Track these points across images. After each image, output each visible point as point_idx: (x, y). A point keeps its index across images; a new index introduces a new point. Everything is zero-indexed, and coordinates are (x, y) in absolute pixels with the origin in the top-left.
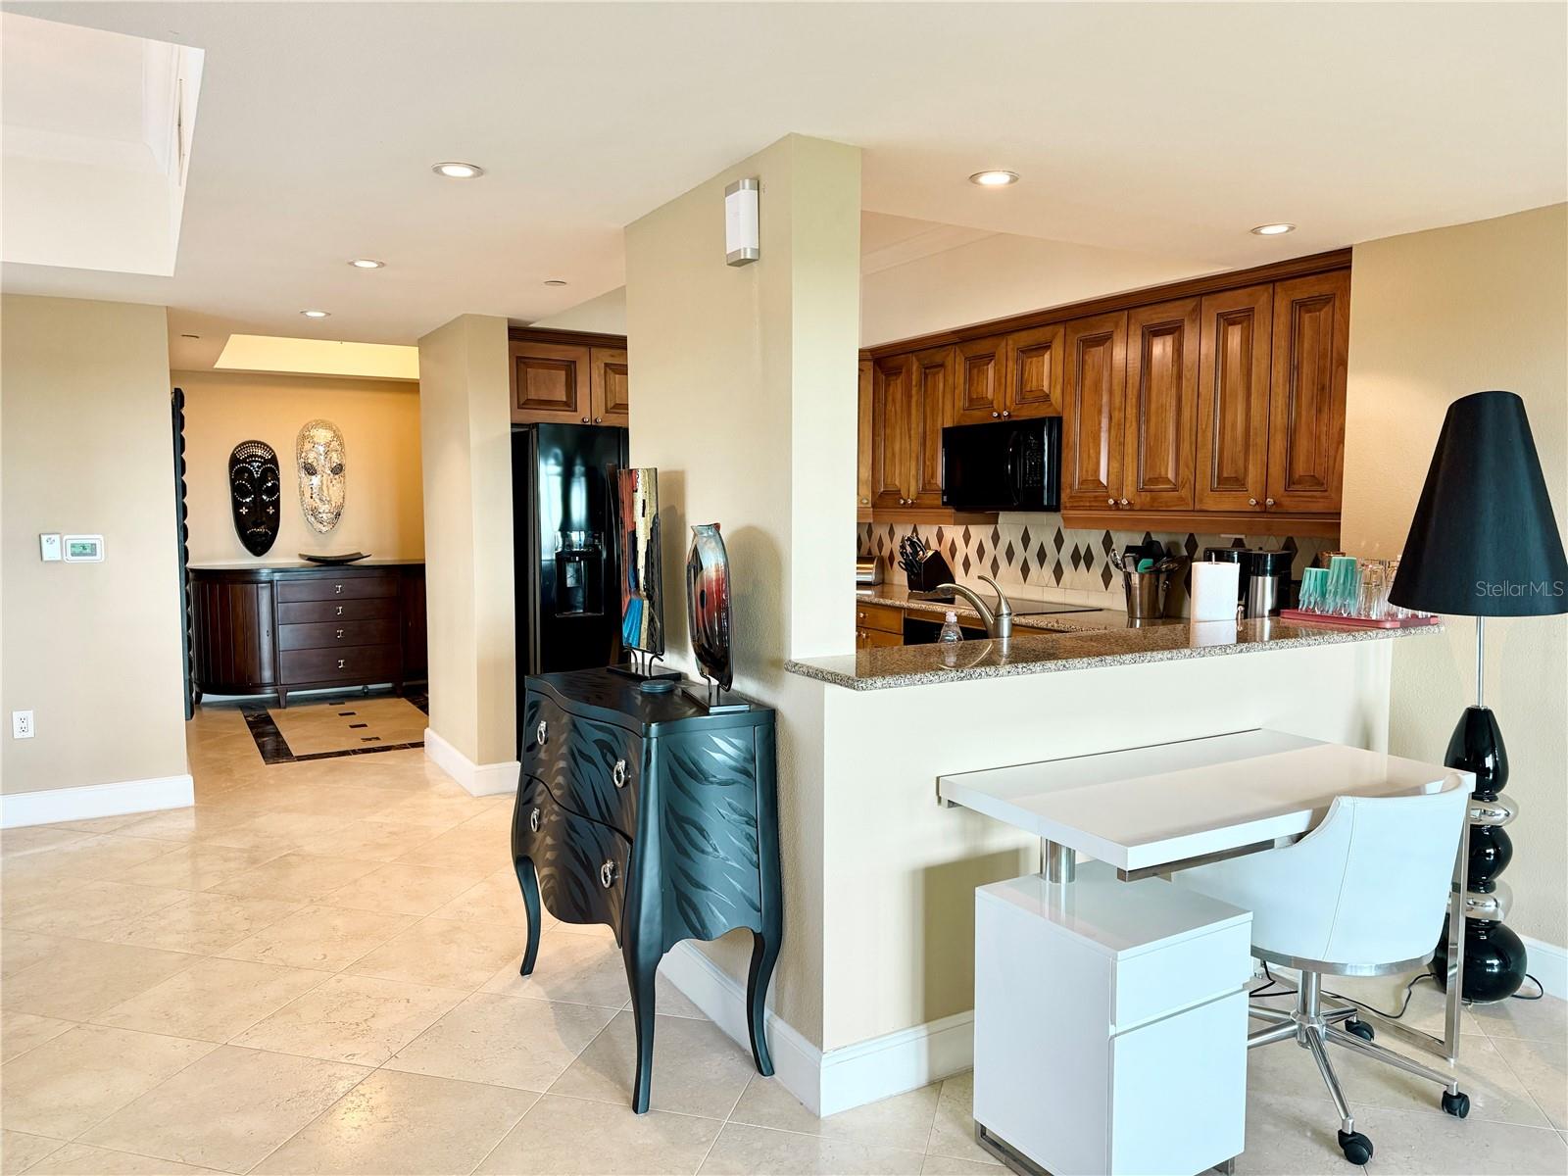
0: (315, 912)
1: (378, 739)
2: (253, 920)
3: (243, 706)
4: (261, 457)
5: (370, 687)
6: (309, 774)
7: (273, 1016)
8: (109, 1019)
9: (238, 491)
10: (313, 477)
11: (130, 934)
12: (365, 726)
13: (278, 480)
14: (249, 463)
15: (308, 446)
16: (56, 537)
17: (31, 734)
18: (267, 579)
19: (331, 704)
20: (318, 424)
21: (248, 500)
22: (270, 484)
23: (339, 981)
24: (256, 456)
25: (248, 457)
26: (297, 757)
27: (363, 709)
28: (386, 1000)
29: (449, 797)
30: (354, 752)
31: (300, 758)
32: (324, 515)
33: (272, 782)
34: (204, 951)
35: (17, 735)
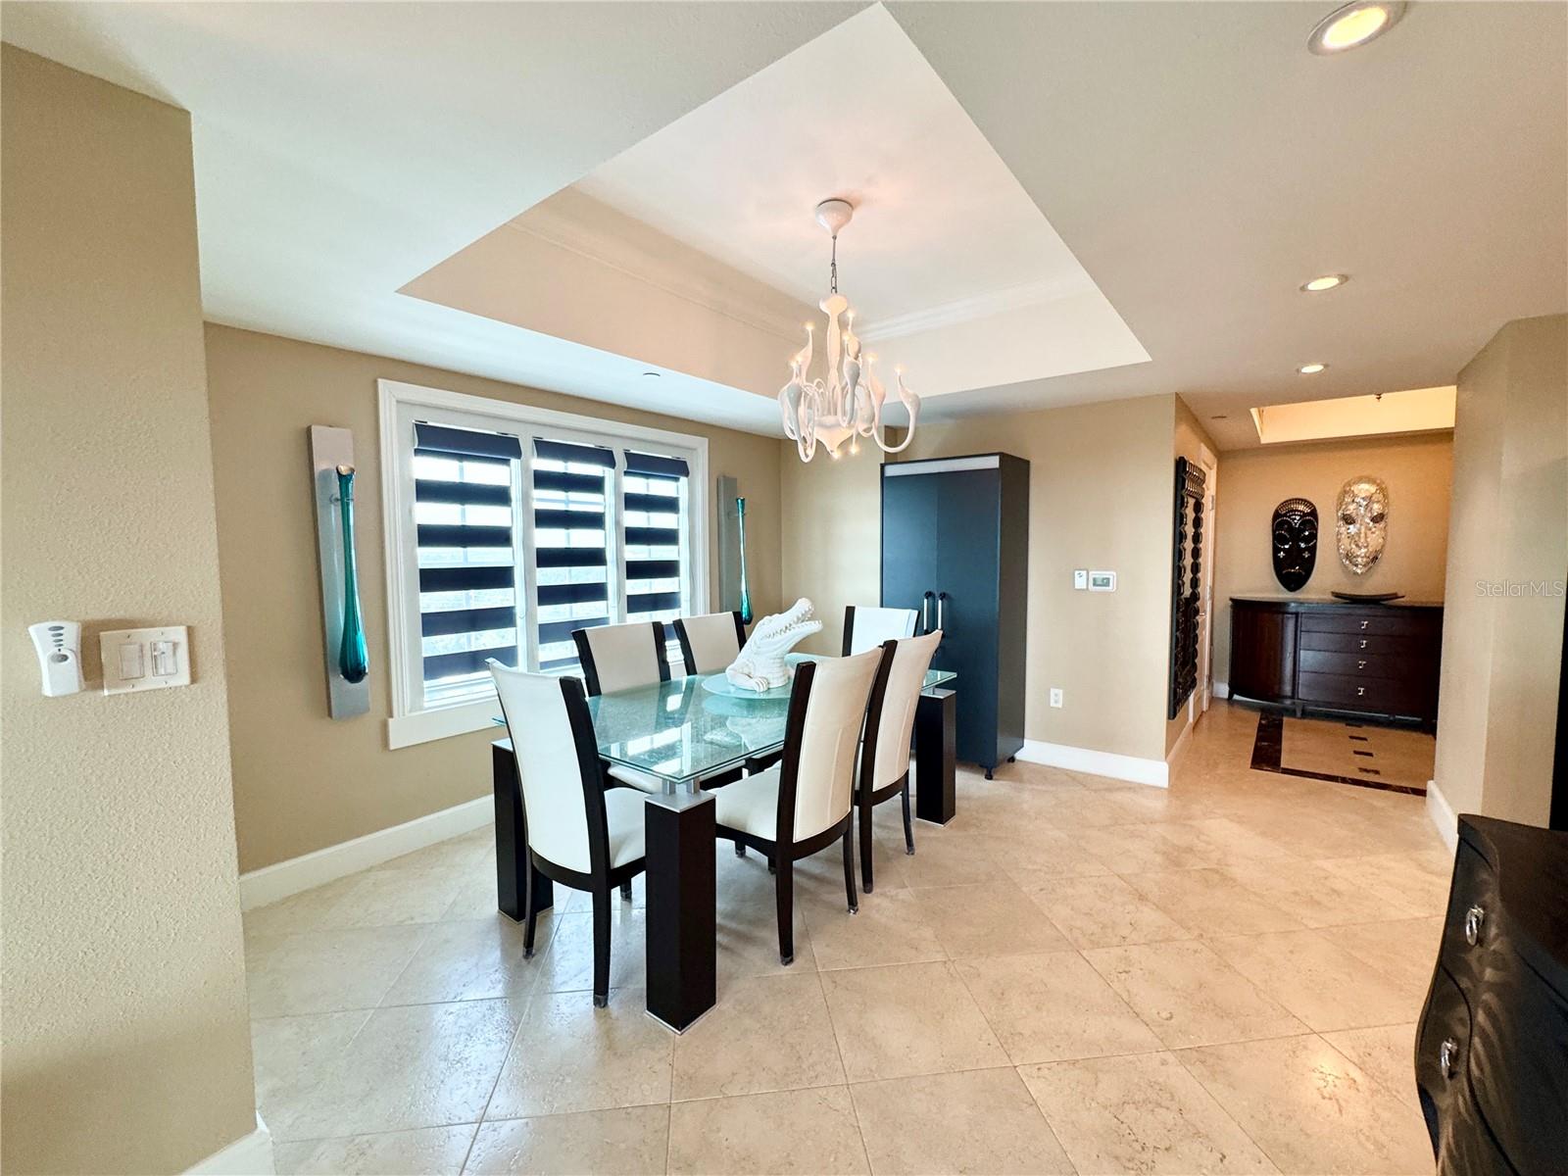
0: (1196, 952)
1: (1377, 772)
2: (1135, 929)
3: (1263, 710)
4: (1300, 511)
5: (1397, 717)
6: (1284, 790)
7: (1075, 1062)
8: (967, 968)
9: (1278, 540)
10: (1351, 526)
11: (1041, 890)
12: (1371, 755)
13: (1316, 530)
14: (1289, 517)
15: (1348, 499)
16: (1084, 573)
17: (1060, 705)
18: (1294, 610)
19: (1347, 725)
20: (1360, 480)
21: (1287, 547)
22: (1307, 533)
23: (1164, 1063)
24: (1298, 511)
25: (1289, 512)
26: (1283, 769)
27: (1375, 736)
28: (1197, 1133)
29: (1431, 873)
30: (1344, 780)
31: (1286, 771)
32: (1359, 560)
33: (1245, 787)
34: (1076, 941)
35: (1052, 704)
